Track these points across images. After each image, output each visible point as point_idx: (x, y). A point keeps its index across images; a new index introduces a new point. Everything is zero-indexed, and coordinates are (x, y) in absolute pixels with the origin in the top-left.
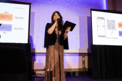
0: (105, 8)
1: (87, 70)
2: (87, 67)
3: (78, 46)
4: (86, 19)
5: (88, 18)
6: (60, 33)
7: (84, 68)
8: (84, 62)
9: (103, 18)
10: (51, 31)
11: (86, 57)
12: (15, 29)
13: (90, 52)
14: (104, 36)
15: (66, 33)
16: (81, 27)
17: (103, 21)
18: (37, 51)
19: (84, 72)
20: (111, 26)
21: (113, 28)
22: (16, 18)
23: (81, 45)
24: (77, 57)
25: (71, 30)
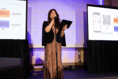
0: (101, 4)
1: (83, 64)
2: (82, 61)
3: (75, 41)
4: (83, 14)
5: (84, 13)
6: (57, 30)
7: (80, 62)
8: (80, 56)
9: (98, 14)
10: (48, 29)
11: (82, 52)
12: (13, 25)
13: (86, 47)
14: (100, 32)
15: (63, 31)
16: (77, 23)
17: (98, 16)
18: (35, 46)
19: (80, 66)
20: (106, 21)
21: (109, 23)
22: (13, 14)
23: (77, 40)
24: (74, 52)
25: (68, 27)
